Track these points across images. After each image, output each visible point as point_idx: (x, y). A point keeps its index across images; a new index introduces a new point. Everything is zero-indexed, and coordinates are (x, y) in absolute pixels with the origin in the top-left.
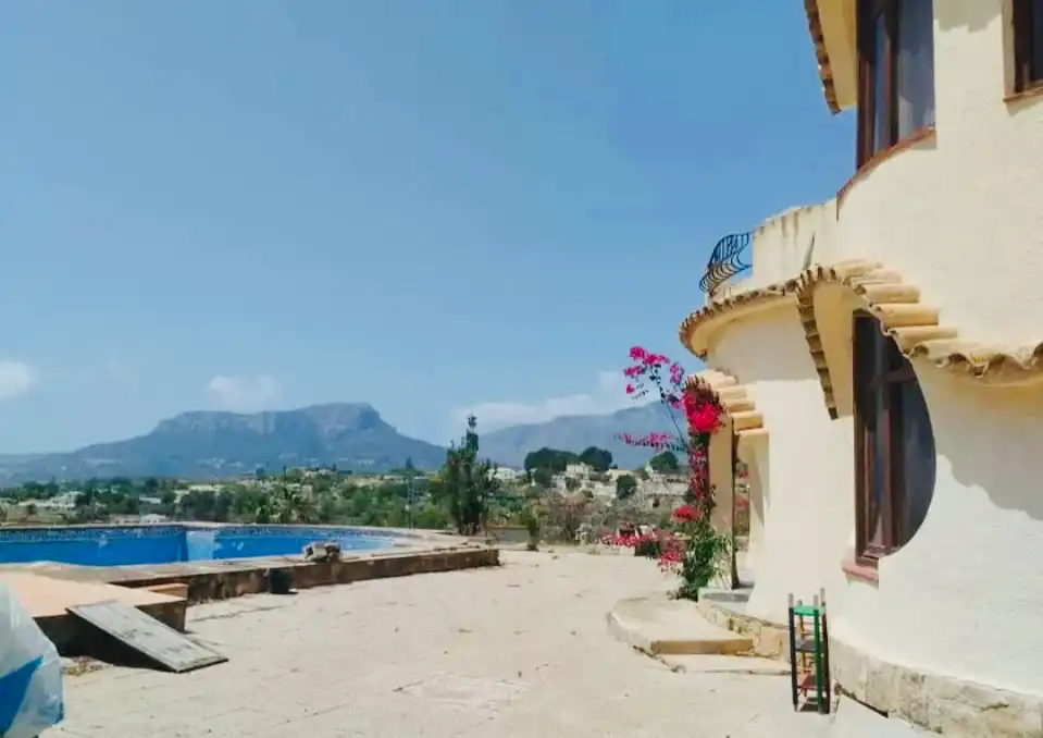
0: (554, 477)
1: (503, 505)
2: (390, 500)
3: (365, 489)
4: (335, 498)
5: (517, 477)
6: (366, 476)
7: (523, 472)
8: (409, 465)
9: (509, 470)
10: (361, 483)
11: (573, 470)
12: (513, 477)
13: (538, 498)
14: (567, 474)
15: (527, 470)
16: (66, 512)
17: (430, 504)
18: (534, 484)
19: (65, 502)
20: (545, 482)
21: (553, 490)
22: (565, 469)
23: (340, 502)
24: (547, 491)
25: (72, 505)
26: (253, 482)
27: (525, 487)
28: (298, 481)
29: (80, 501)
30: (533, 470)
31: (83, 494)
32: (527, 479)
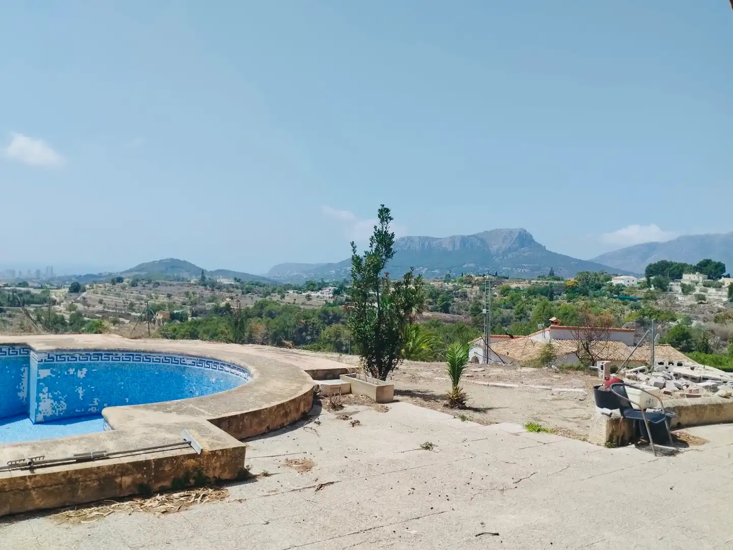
0: (671, 283)
1: (625, 304)
2: (535, 297)
3: (517, 290)
4: (495, 296)
5: (639, 283)
6: (518, 280)
7: (644, 279)
8: (552, 274)
9: (632, 277)
10: (514, 286)
11: (687, 278)
12: (635, 283)
13: (656, 299)
14: (683, 281)
15: (648, 277)
16: (328, 299)
17: (565, 302)
18: (652, 289)
19: (327, 294)
20: (663, 287)
21: (670, 293)
22: (681, 278)
23: (498, 298)
24: (664, 294)
25: (331, 295)
26: (440, 283)
27: (645, 290)
28: (470, 283)
29: (336, 293)
30: (652, 278)
31: (336, 288)
32: (648, 284)
